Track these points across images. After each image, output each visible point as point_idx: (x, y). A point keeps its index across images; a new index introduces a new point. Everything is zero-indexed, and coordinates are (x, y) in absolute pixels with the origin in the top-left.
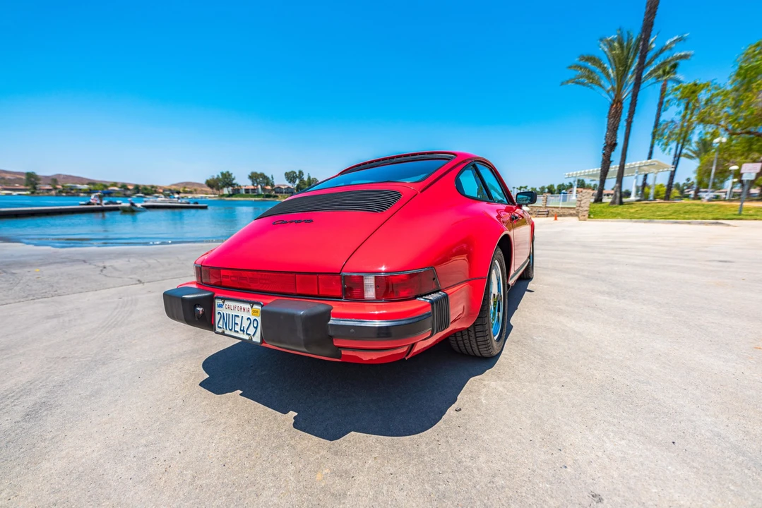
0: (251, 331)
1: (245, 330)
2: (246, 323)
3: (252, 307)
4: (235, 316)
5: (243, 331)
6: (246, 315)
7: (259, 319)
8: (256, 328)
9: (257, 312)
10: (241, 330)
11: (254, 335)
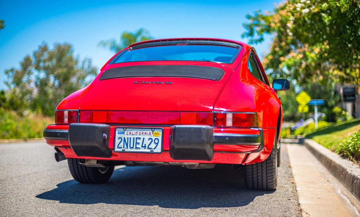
0: (153, 146)
1: (147, 146)
2: (147, 142)
3: (153, 131)
4: (137, 138)
5: (145, 147)
6: (147, 137)
7: (160, 138)
8: (157, 143)
9: (158, 134)
10: (142, 146)
11: (155, 148)
